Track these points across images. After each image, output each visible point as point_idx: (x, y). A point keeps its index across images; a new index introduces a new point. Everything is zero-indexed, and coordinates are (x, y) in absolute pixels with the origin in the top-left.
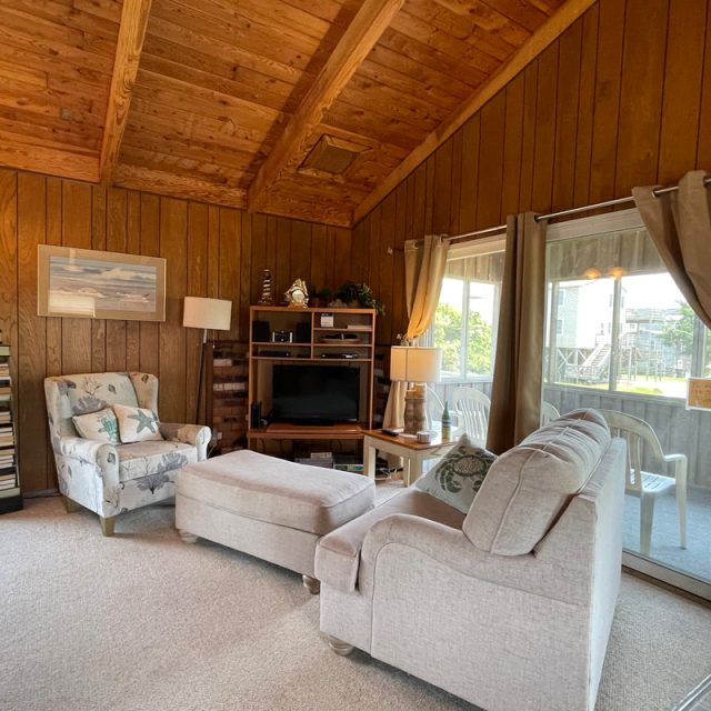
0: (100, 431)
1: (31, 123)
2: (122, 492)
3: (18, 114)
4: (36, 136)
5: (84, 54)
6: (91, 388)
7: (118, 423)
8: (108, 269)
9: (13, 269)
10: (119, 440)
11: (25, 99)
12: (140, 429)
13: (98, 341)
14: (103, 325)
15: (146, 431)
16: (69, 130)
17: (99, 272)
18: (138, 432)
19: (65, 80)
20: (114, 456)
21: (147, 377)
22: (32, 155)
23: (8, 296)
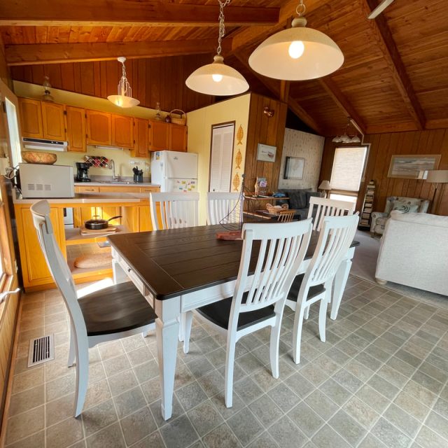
3: (391, 117)
4: (397, 121)
13: (405, 187)
14: (409, 181)
17: (411, 162)
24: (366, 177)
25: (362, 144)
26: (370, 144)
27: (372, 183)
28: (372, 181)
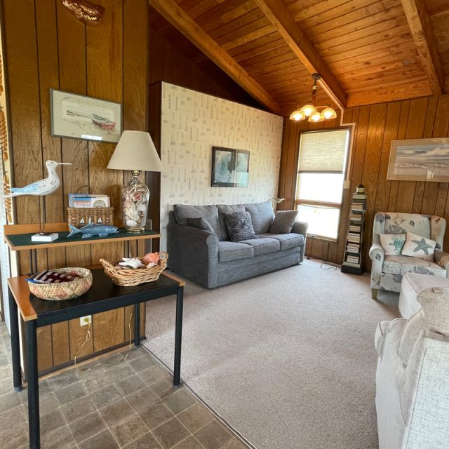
0: (390, 244)
1: (392, 75)
2: (382, 278)
3: (385, 73)
4: (397, 80)
5: (400, 28)
6: (398, 221)
7: (404, 243)
8: (431, 149)
9: (379, 155)
10: (401, 253)
11: (384, 65)
12: (416, 250)
13: (419, 195)
14: (423, 185)
15: (421, 253)
16: (411, 70)
17: (424, 152)
18: (415, 251)
19: (397, 46)
20: (380, 256)
21: (439, 219)
22: (396, 91)
23: (375, 170)
24: (351, 180)
25: (341, 125)
26: (354, 124)
27: (362, 190)
28: (361, 186)
